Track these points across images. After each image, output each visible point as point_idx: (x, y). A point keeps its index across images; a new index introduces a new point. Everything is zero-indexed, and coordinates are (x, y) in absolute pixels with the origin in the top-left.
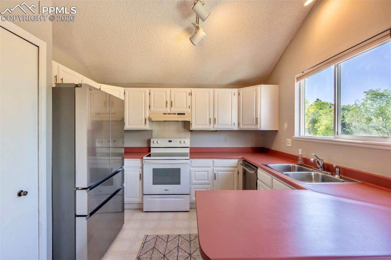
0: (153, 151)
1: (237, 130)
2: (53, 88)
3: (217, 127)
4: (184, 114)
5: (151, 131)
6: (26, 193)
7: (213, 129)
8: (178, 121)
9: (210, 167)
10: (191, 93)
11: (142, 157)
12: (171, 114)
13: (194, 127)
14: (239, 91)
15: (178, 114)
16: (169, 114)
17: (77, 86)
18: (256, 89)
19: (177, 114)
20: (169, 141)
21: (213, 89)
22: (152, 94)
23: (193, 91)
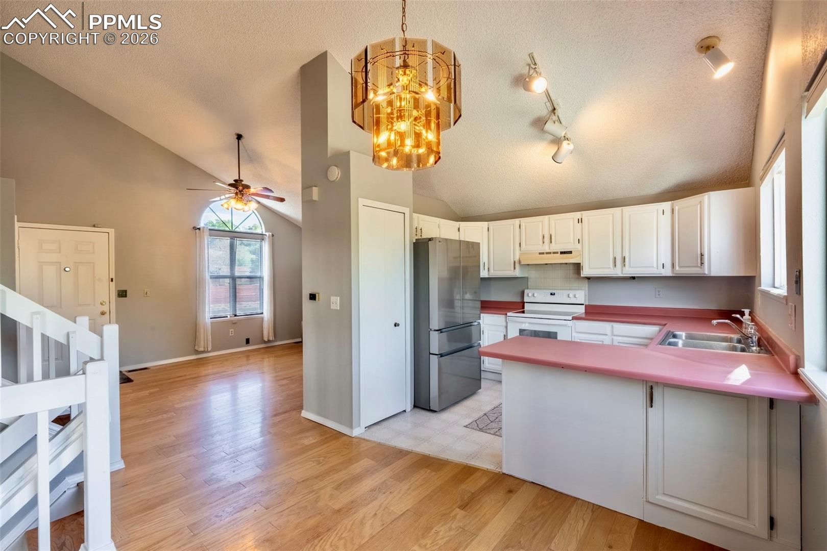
0: (527, 307)
1: (672, 275)
2: (414, 243)
3: (629, 271)
4: (570, 252)
5: (525, 279)
6: (398, 325)
7: (620, 275)
8: (566, 264)
9: (606, 335)
10: (582, 219)
11: (505, 313)
12: (550, 253)
13: (586, 272)
14: (672, 205)
15: (562, 253)
16: (547, 253)
17: (430, 239)
18: (701, 202)
19: (559, 253)
20: (551, 294)
21: (620, 208)
22: (523, 227)
23: (586, 215)
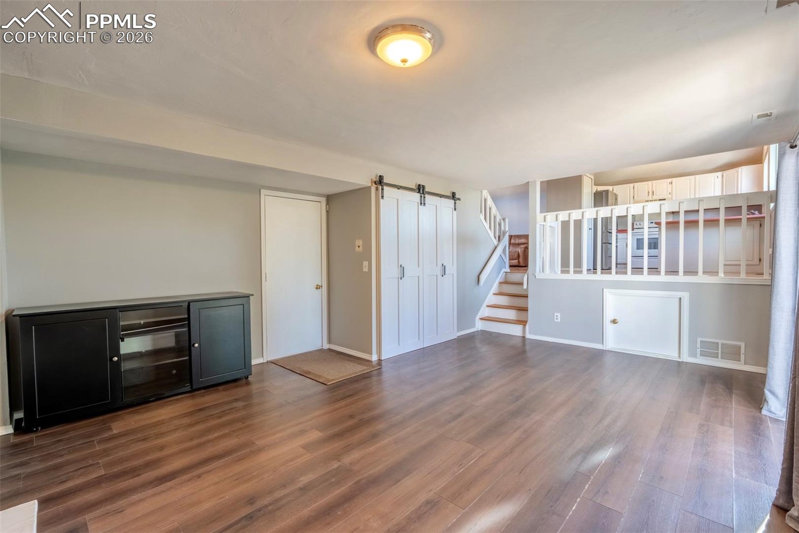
4: (665, 199)
10: (672, 182)
14: (723, 174)
15: (659, 200)
18: (737, 171)
20: (651, 223)
21: (694, 176)
22: (636, 188)
23: (674, 180)
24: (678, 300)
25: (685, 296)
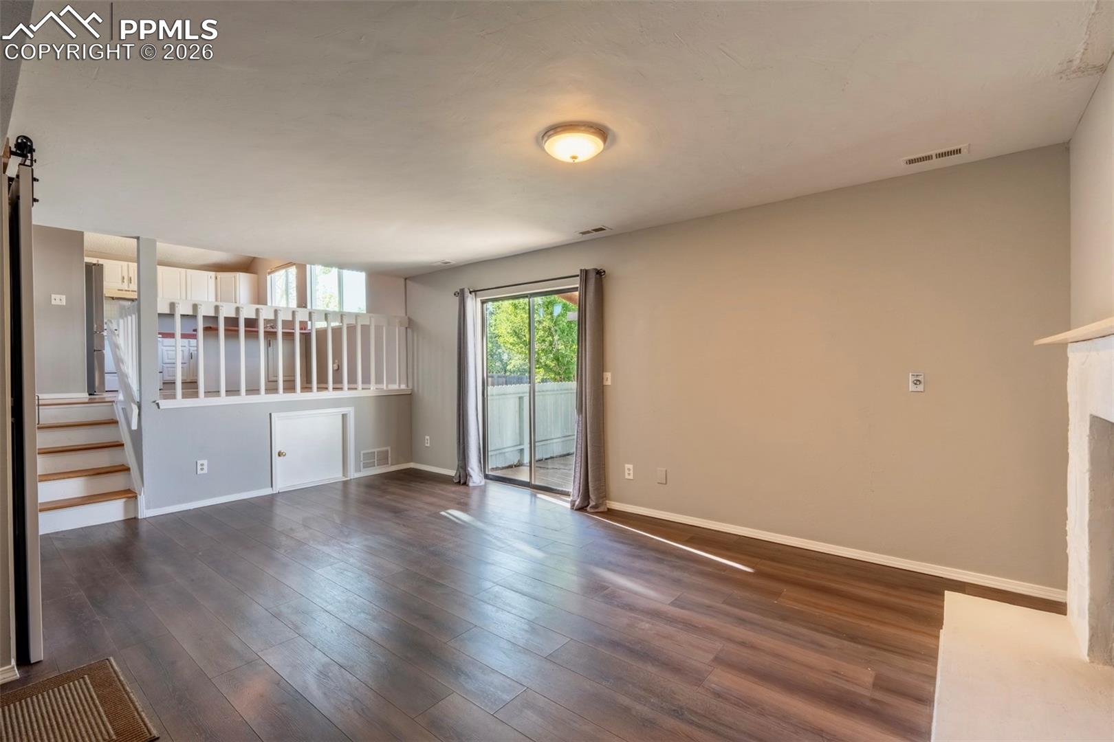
12: (129, 291)
14: (216, 275)
18: (235, 276)
24: (340, 418)
25: (350, 410)
